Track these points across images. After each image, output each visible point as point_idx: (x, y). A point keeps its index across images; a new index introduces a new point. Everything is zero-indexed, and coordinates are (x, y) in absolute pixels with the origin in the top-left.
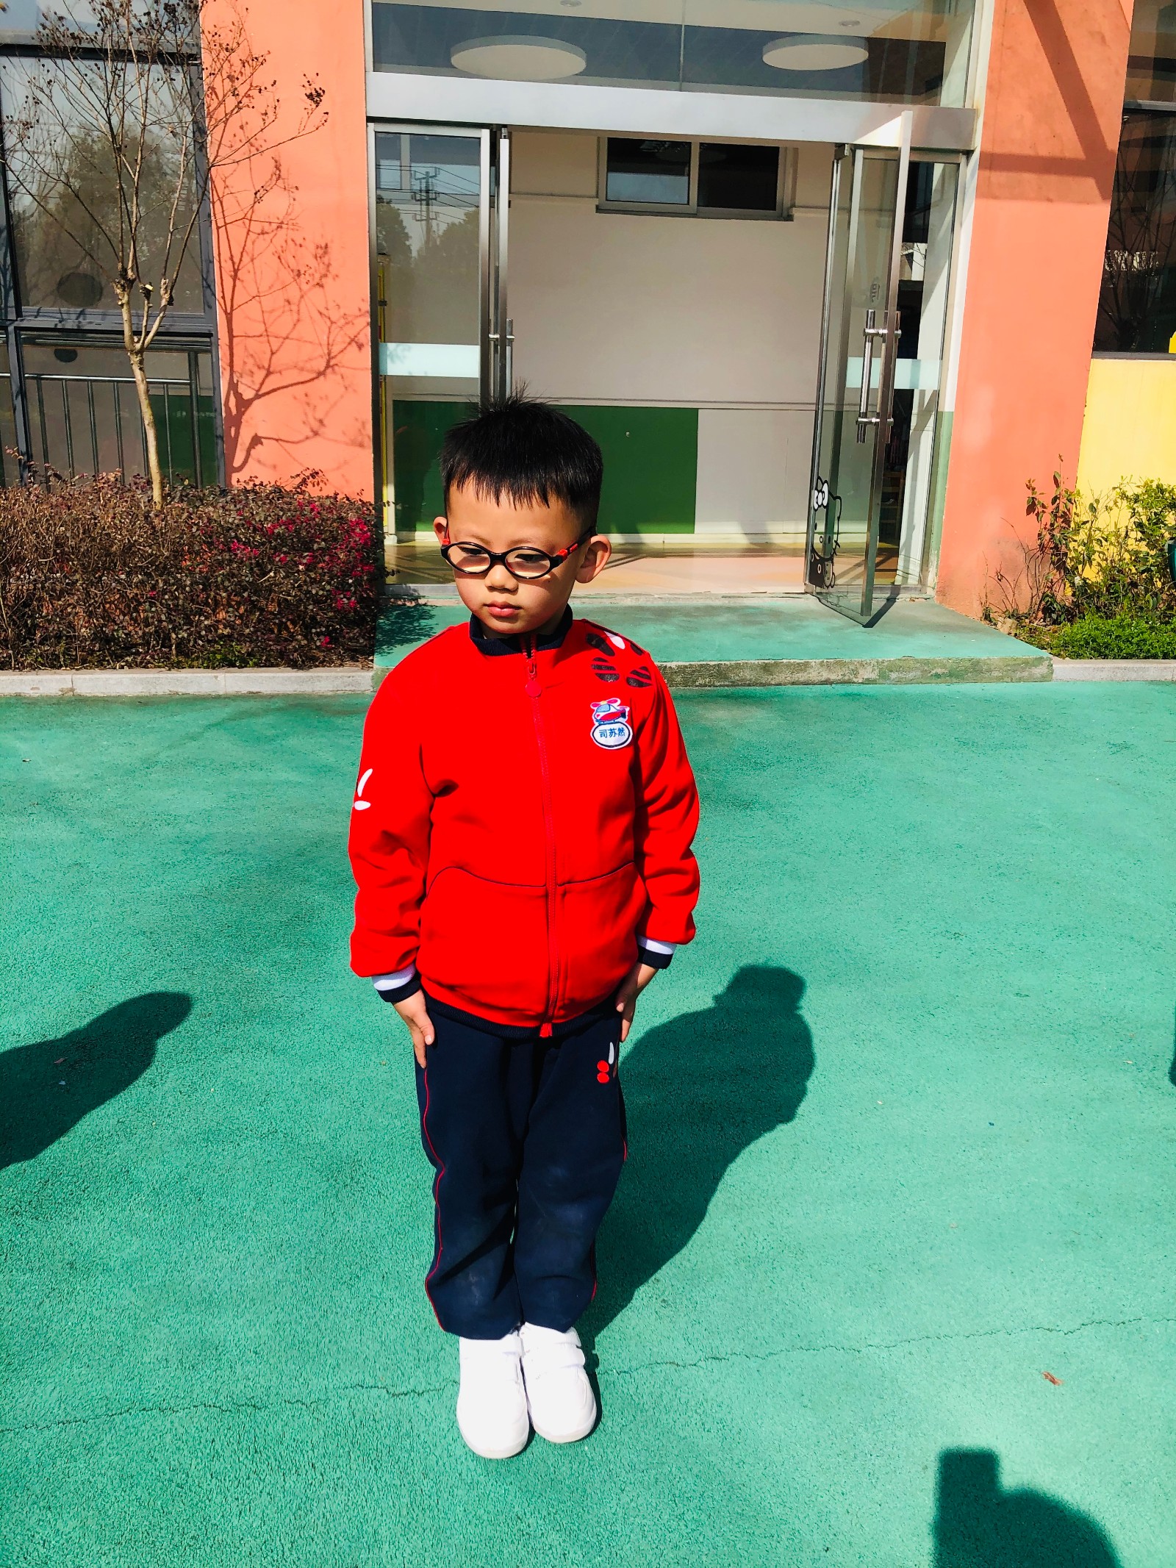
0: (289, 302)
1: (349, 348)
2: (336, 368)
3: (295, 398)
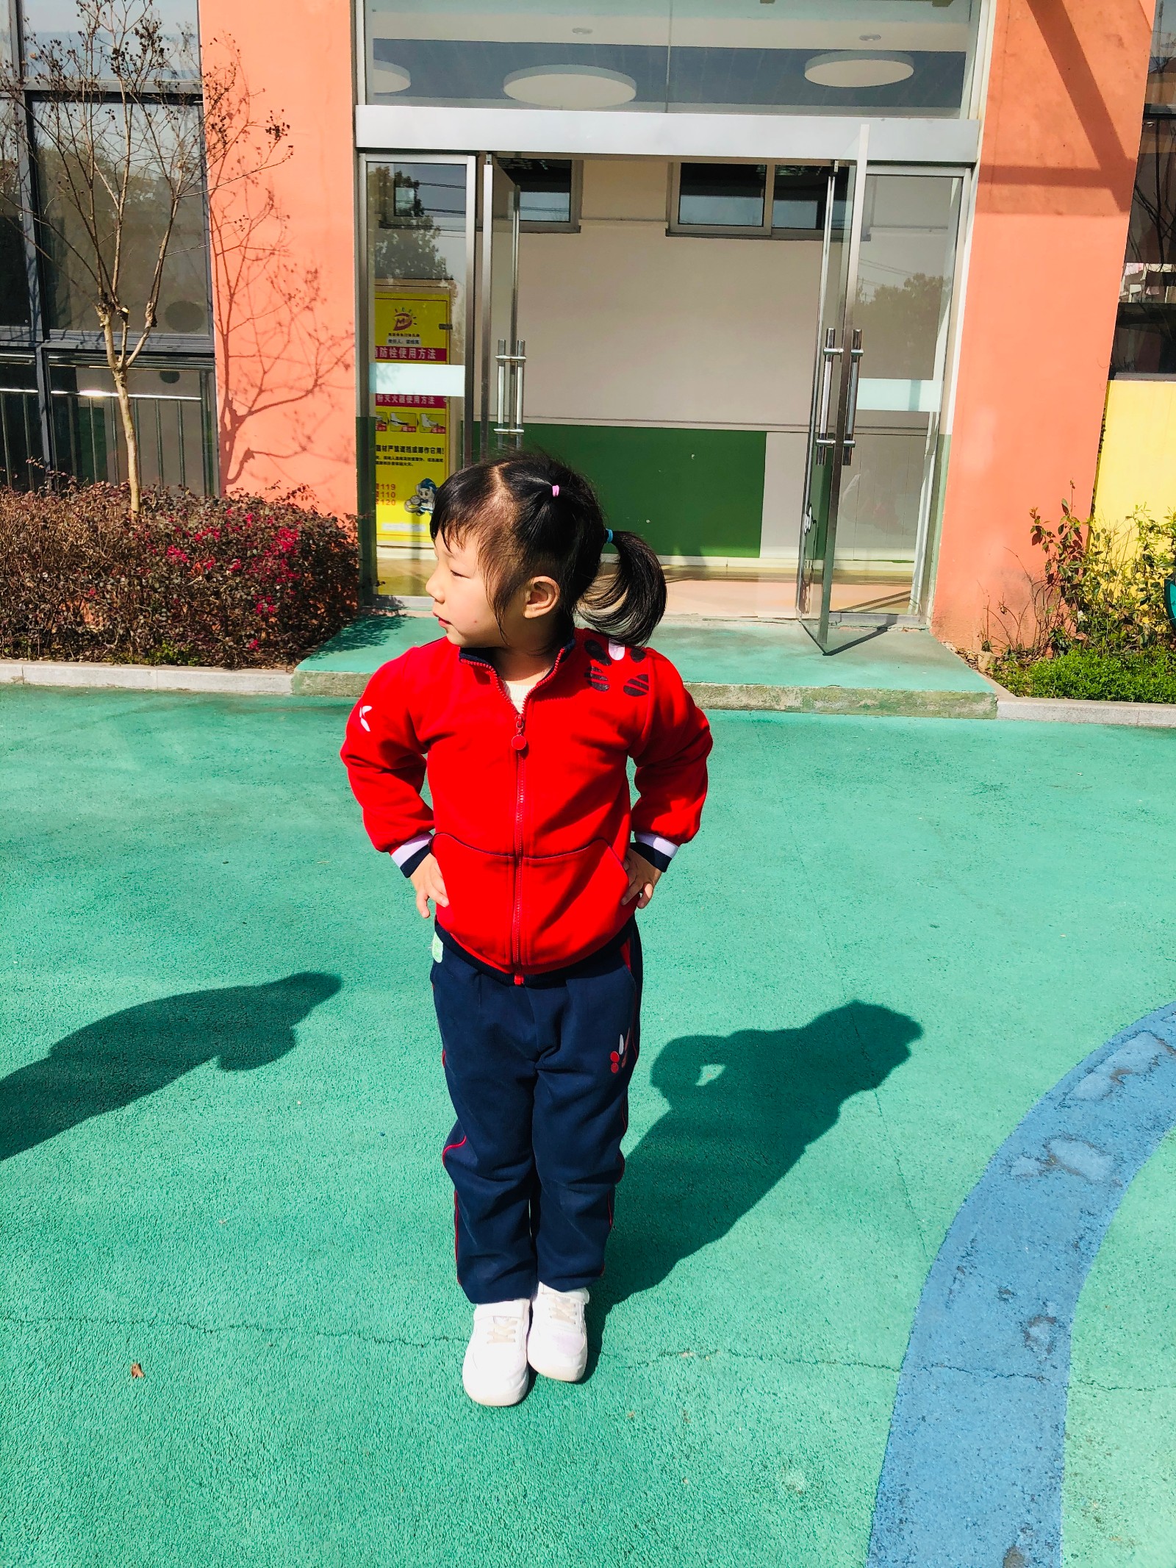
0: (280, 324)
1: (336, 368)
2: (323, 386)
3: (285, 415)
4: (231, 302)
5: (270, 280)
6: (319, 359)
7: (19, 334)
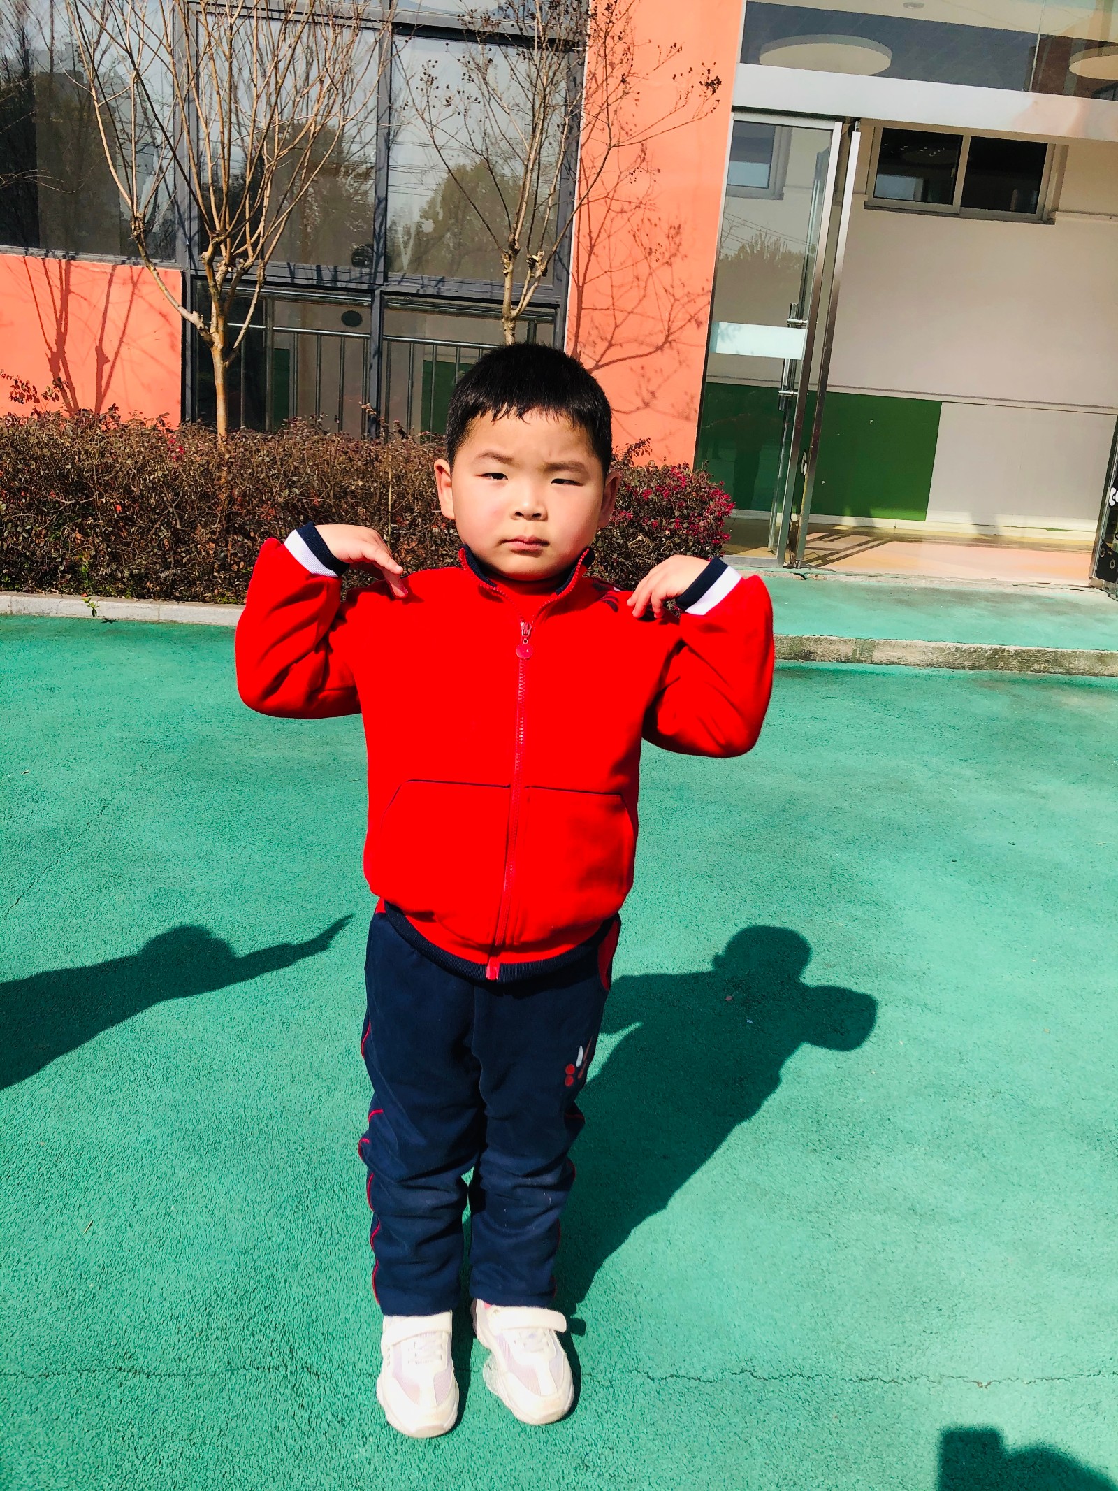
0: (638, 278)
1: (689, 325)
2: (674, 343)
3: (631, 369)
4: (591, 253)
5: (632, 233)
6: (672, 316)
7: (358, 275)
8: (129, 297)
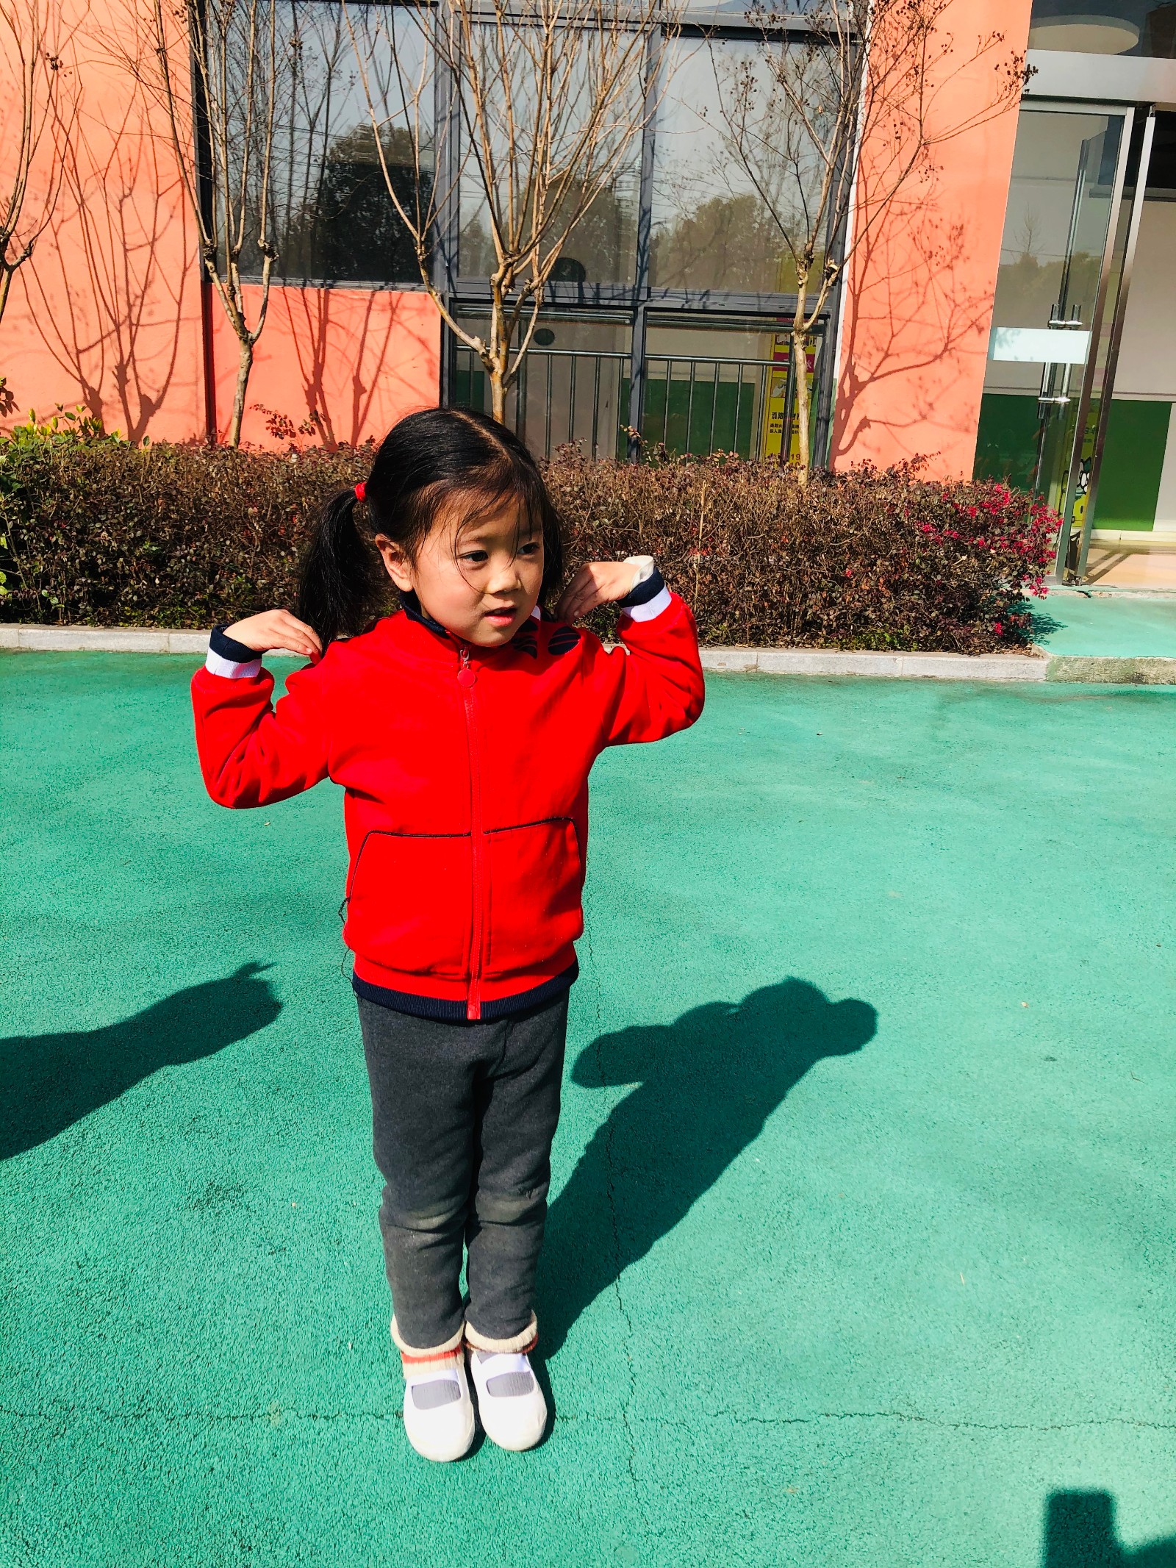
0: (917, 284)
1: (969, 332)
2: (953, 351)
3: (909, 380)
4: (868, 259)
5: (912, 236)
6: (952, 322)
7: (621, 291)
8: (387, 324)
